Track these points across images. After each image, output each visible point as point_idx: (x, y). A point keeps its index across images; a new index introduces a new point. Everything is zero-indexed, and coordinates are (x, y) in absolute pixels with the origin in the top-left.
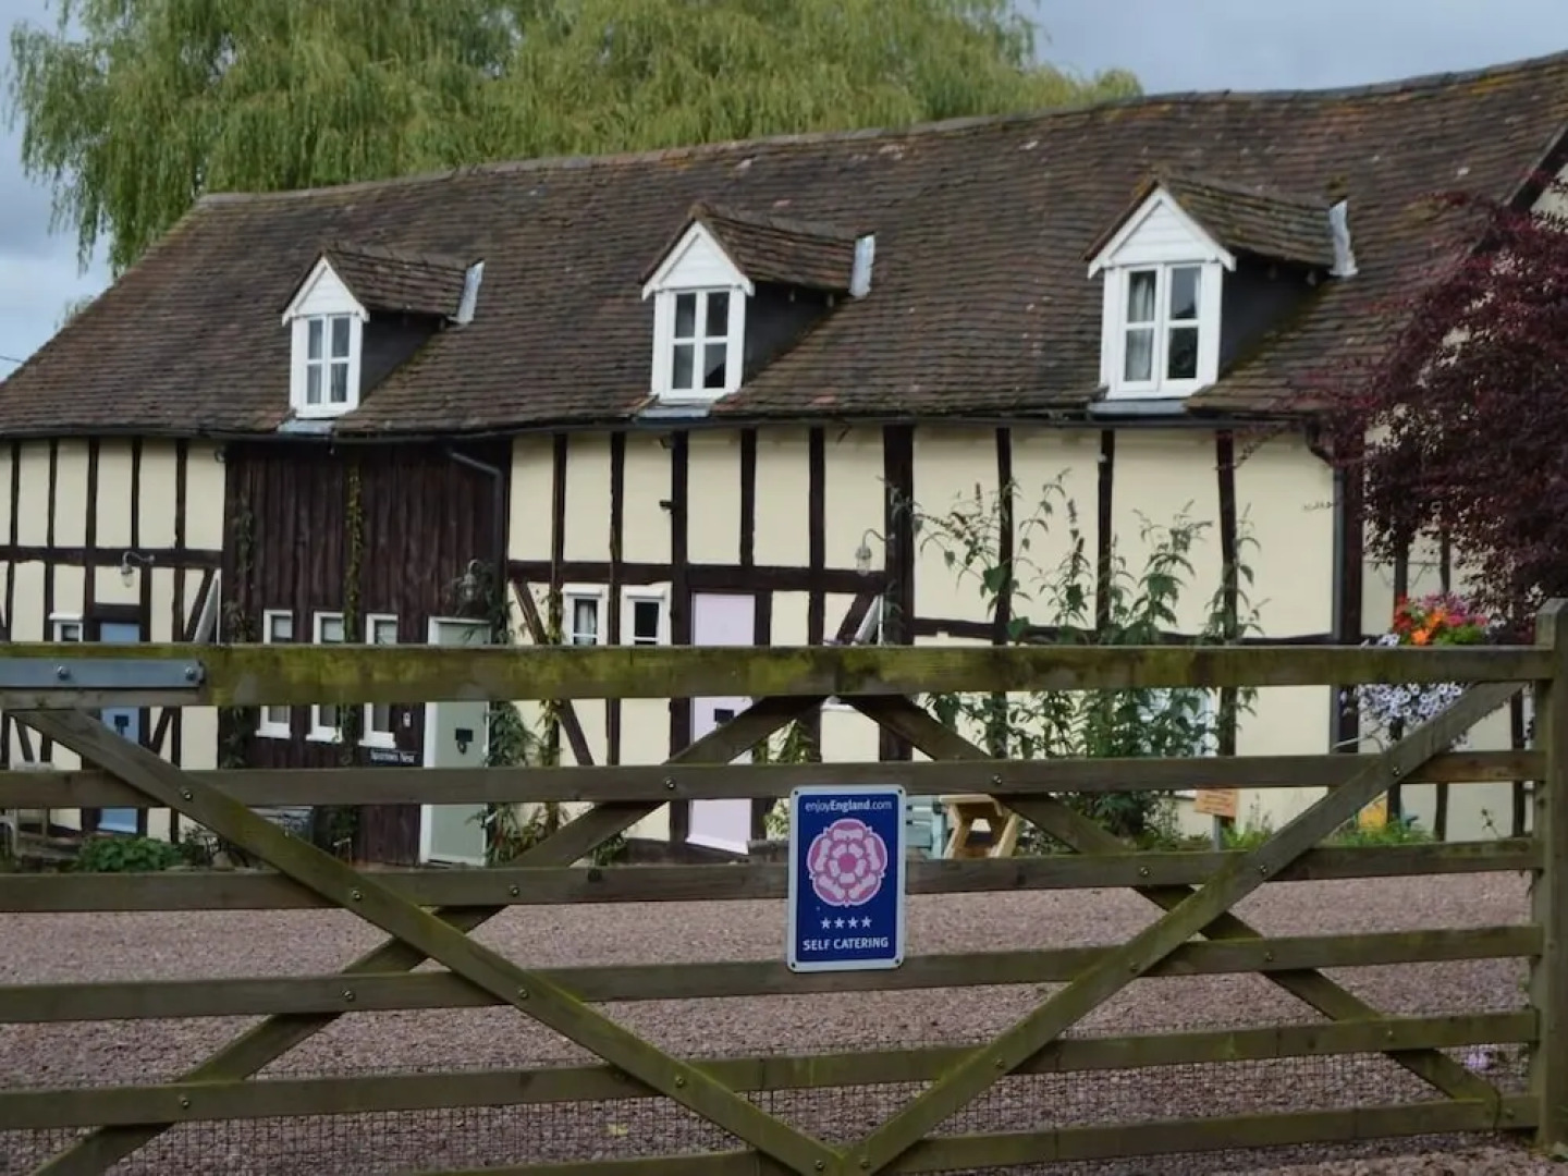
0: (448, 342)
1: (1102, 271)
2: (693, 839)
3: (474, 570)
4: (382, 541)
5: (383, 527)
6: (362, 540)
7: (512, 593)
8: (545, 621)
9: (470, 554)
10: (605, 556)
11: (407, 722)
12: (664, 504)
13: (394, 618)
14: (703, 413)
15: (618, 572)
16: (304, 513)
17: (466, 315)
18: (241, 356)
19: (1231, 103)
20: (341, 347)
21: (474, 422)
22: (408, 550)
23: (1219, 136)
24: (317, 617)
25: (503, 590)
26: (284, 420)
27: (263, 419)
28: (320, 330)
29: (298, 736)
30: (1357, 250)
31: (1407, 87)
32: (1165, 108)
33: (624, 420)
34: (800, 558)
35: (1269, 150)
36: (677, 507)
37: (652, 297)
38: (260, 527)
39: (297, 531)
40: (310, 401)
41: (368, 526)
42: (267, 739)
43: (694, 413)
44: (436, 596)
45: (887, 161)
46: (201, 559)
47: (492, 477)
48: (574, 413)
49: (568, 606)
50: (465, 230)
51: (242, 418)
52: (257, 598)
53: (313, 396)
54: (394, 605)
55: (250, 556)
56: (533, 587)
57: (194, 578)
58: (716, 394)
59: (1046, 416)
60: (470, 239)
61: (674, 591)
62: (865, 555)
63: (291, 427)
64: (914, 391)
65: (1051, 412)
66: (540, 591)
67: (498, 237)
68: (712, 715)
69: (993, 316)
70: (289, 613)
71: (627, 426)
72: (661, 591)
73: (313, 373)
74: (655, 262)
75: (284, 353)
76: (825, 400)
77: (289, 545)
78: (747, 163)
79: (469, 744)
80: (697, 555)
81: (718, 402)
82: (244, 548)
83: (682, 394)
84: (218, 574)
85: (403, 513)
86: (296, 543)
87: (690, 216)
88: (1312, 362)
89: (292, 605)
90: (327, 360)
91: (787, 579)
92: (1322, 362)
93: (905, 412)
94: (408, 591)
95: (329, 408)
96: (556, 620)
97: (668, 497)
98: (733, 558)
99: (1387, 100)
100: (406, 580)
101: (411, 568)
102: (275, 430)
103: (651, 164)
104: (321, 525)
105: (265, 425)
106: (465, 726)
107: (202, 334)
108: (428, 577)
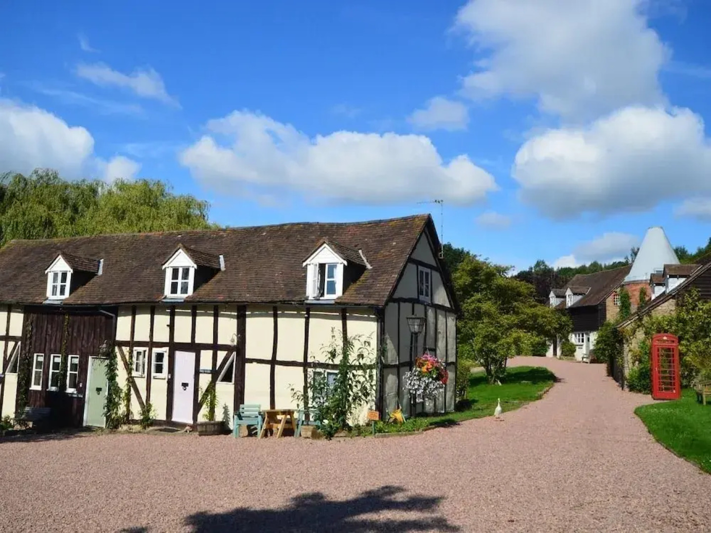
0: (95, 279)
1: (306, 265)
2: (174, 419)
3: (106, 343)
4: (75, 334)
5: (75, 330)
6: (68, 333)
7: (117, 349)
8: (127, 357)
9: (104, 338)
10: (148, 340)
11: (81, 385)
12: (168, 326)
13: (78, 356)
14: (182, 301)
15: (151, 344)
16: (49, 326)
17: (100, 272)
18: (28, 282)
19: (320, 225)
20: (64, 279)
21: (108, 302)
22: (83, 337)
23: (319, 233)
24: (52, 356)
25: (114, 348)
26: (46, 300)
27: (38, 300)
28: (57, 276)
29: (44, 389)
30: (370, 263)
31: (370, 223)
32: (301, 226)
33: (156, 302)
34: (210, 341)
35: (334, 237)
36: (172, 326)
37: (165, 269)
38: (34, 331)
39: (47, 331)
40: (53, 295)
41: (70, 330)
42: (34, 391)
43: (179, 301)
44: (92, 350)
45: (222, 237)
46: (14, 338)
47: (112, 317)
48: (141, 300)
49: (135, 353)
50: (95, 250)
51: (30, 300)
52: (32, 350)
53: (54, 293)
54: (78, 352)
55: (31, 338)
56: (124, 348)
57: (11, 344)
58: (185, 296)
59: (292, 304)
60: (99, 253)
61: (169, 350)
62: (233, 341)
63: (47, 302)
64: (247, 297)
65: (293, 303)
66: (126, 350)
67: (107, 252)
68: (181, 384)
69: (266, 276)
70: (43, 354)
71: (156, 304)
72: (165, 350)
73: (54, 287)
74: (167, 259)
75: (45, 282)
76: (221, 298)
77: (44, 334)
78: (180, 236)
79: (101, 392)
80: (177, 339)
81: (187, 298)
82: (29, 336)
83: (174, 295)
84: (19, 343)
85: (82, 327)
86: (46, 335)
87: (178, 247)
88: (369, 291)
89: (44, 352)
90: (59, 284)
91: (206, 347)
92: (372, 291)
93: (247, 302)
94: (83, 348)
95: (58, 297)
96: (131, 357)
97: (169, 323)
98: (189, 341)
99: (364, 226)
100: (83, 346)
101: (84, 342)
102: (41, 303)
103: (150, 236)
104: (55, 329)
105: (39, 301)
106: (99, 387)
107: (15, 275)
108: (90, 344)
